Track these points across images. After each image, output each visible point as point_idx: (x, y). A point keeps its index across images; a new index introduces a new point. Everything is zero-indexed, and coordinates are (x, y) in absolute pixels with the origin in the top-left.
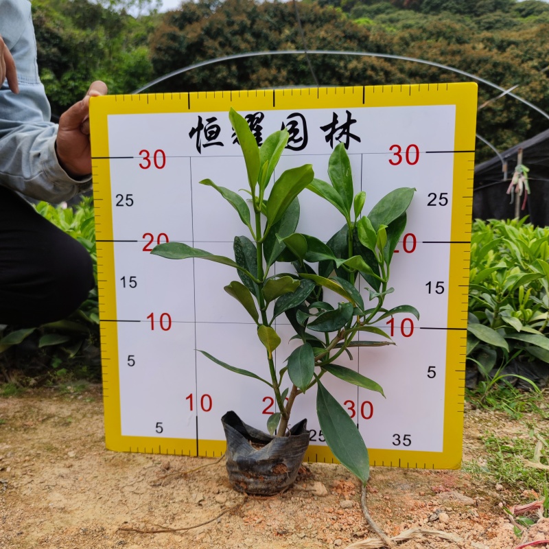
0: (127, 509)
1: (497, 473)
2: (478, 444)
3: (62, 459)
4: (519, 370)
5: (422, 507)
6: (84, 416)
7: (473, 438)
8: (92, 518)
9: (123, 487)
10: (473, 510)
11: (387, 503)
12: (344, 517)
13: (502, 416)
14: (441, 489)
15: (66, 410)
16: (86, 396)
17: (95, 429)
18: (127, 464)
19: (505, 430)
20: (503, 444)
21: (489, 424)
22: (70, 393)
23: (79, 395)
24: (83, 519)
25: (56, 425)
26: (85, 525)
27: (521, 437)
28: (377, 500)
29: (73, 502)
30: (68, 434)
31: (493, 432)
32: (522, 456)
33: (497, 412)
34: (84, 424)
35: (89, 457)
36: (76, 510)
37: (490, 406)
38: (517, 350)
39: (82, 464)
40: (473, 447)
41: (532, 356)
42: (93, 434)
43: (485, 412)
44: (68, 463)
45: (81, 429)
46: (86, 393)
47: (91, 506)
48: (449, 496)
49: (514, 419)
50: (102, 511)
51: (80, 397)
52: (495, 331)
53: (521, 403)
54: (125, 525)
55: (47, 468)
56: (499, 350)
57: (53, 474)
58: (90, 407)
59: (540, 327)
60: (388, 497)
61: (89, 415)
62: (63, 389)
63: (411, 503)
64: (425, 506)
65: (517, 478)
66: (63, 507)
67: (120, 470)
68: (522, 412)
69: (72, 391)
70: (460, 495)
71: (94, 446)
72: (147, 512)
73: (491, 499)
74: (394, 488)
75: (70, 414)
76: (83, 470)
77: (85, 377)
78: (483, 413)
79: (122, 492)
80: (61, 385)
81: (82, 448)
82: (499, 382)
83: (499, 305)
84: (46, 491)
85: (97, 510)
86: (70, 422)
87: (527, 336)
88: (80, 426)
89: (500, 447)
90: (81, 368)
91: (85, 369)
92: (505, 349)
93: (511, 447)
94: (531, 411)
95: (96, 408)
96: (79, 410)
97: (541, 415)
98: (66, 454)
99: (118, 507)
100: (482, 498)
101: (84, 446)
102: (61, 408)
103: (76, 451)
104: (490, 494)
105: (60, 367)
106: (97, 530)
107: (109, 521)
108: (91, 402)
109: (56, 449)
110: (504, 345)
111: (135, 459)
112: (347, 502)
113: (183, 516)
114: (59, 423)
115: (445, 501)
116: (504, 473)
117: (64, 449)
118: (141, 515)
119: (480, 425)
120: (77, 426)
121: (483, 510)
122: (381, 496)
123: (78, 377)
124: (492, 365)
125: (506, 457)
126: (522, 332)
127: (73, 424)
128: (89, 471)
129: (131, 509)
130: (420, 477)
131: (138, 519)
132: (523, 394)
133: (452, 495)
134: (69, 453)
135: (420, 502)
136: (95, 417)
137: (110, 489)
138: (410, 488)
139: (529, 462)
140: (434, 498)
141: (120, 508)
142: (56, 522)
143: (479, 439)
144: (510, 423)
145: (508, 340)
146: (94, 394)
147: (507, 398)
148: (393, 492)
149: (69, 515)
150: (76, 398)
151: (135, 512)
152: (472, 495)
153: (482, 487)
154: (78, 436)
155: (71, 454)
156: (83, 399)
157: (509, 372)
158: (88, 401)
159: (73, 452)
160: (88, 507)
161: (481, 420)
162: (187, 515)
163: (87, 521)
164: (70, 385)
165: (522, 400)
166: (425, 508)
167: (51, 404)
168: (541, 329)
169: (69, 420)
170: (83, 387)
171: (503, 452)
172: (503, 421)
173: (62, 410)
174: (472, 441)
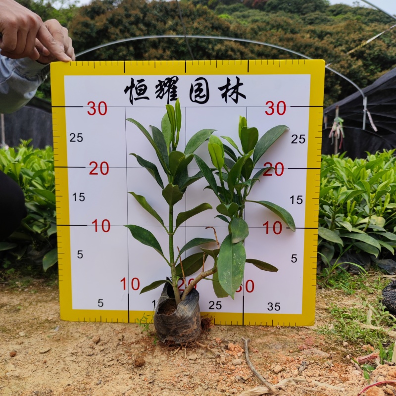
0: (69, 375)
1: (342, 334)
2: (326, 313)
3: (15, 338)
4: (350, 259)
5: (292, 361)
6: (31, 304)
7: (322, 309)
8: (41, 383)
9: (65, 357)
10: (330, 361)
11: (266, 360)
12: (236, 371)
13: (340, 293)
14: (305, 347)
15: (16, 300)
16: (31, 289)
17: (39, 314)
18: (67, 339)
19: (343, 302)
20: (343, 312)
21: (332, 298)
22: (18, 287)
23: (25, 288)
24: (34, 384)
25: (8, 312)
26: (36, 388)
27: (355, 307)
28: (259, 358)
29: (26, 371)
30: (18, 318)
31: (335, 304)
32: (358, 321)
33: (337, 290)
34: (30, 310)
35: (36, 335)
36: (28, 377)
37: (331, 285)
38: (349, 245)
39: (31, 341)
40: (323, 316)
41: (359, 249)
42: (39, 317)
43: (328, 290)
44: (19, 341)
45: (28, 314)
46: (31, 286)
47: (40, 374)
48: (311, 352)
49: (349, 295)
50: (50, 377)
51: (26, 290)
52: (333, 232)
53: (353, 282)
54: (68, 387)
55: (3, 345)
56: (336, 245)
57: (8, 350)
58: (34, 297)
59: (364, 228)
60: (266, 355)
61: (34, 303)
62: (12, 284)
63: (284, 359)
64: (294, 360)
65: (358, 336)
66: (18, 375)
67: (62, 345)
68: (353, 289)
69: (20, 286)
70: (318, 351)
71: (39, 326)
72: (85, 376)
73: (341, 353)
74: (270, 348)
75: (18, 303)
76: (32, 346)
77: (29, 274)
78: (327, 291)
79: (64, 361)
80: (10, 281)
81: (30, 329)
82: (337, 268)
83: (336, 213)
84: (3, 363)
85: (45, 376)
86: (19, 309)
87: (355, 235)
88: (28, 312)
89: (342, 315)
90: (26, 268)
91: (29, 268)
92: (341, 244)
93: (349, 314)
94: (360, 288)
95: (40, 298)
96: (26, 300)
97: (368, 291)
98: (18, 334)
99: (62, 373)
100: (334, 352)
101: (32, 327)
102: (12, 298)
103: (25, 331)
104: (339, 349)
105: (9, 268)
106: (47, 392)
107: (56, 384)
108: (35, 293)
109: (9, 330)
110: (340, 242)
111: (72, 335)
112: (238, 361)
113: (114, 377)
114: (10, 310)
115: (308, 356)
116: (347, 333)
117: (16, 330)
118: (81, 378)
119: (326, 300)
120: (25, 312)
121: (336, 361)
122: (261, 355)
123: (24, 274)
124: (331, 256)
125: (346, 322)
126: (352, 232)
127: (22, 311)
128: (37, 346)
129: (72, 374)
130: (288, 339)
131: (78, 381)
132: (353, 276)
133: (313, 352)
134: (20, 333)
135: (290, 358)
136: (39, 304)
137: (55, 359)
138: (282, 347)
139: (364, 325)
140: (300, 354)
141: (63, 374)
142: (13, 387)
143: (326, 310)
144: (346, 297)
145: (342, 238)
146: (37, 287)
147: (343, 279)
148: (270, 351)
149: (23, 381)
150: (23, 290)
151: (75, 376)
152: (327, 351)
153: (333, 344)
154: (27, 320)
155: (22, 334)
156: (28, 291)
157: (343, 261)
158: (32, 292)
159: (23, 332)
160: (38, 374)
161: (326, 296)
162: (117, 376)
163: (38, 385)
164: (18, 281)
165: (354, 281)
166: (294, 362)
167: (3, 296)
168: (364, 230)
169: (18, 307)
170: (28, 282)
171: (344, 318)
172: (341, 296)
173: (13, 300)
174: (321, 311)
